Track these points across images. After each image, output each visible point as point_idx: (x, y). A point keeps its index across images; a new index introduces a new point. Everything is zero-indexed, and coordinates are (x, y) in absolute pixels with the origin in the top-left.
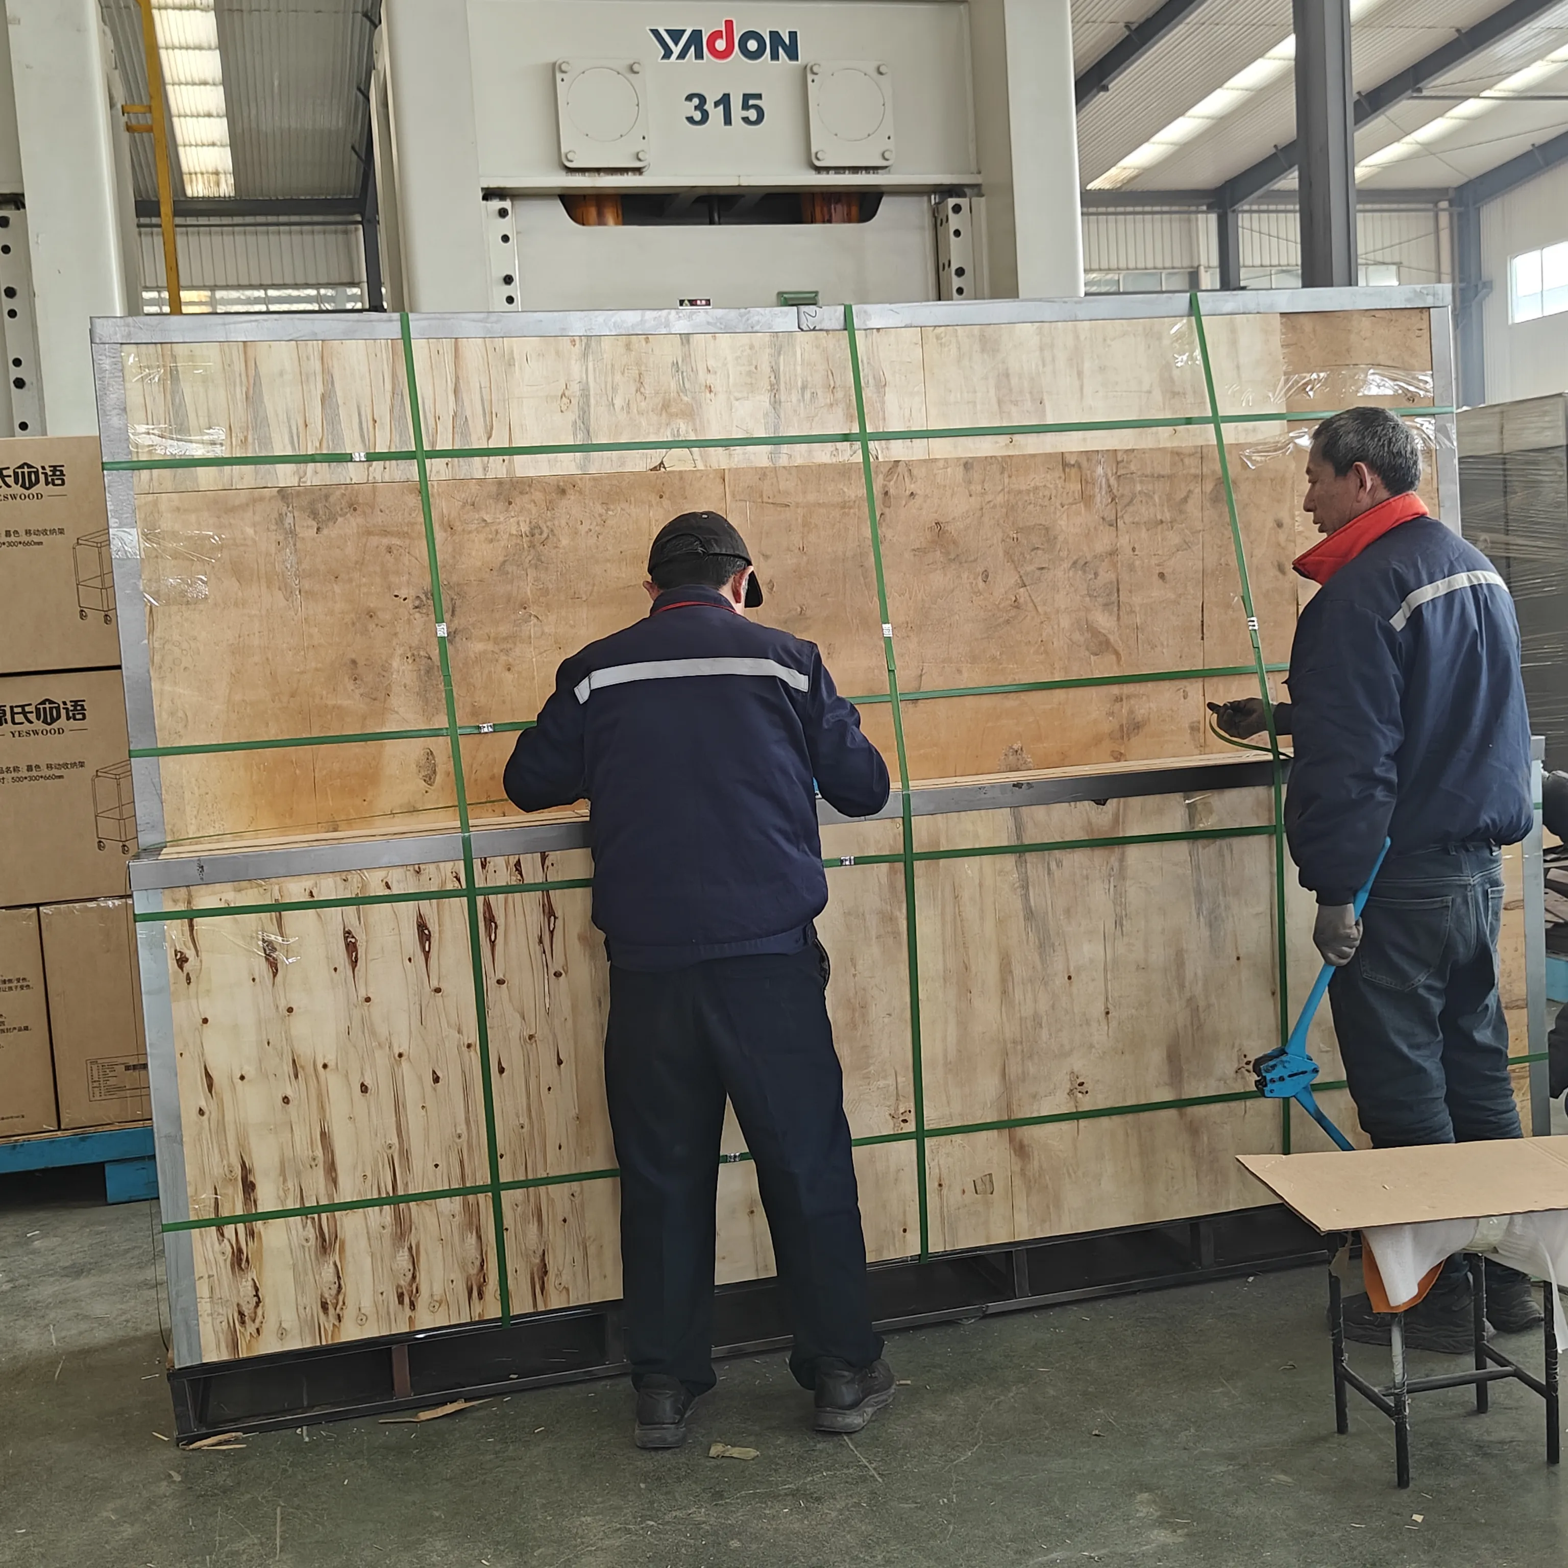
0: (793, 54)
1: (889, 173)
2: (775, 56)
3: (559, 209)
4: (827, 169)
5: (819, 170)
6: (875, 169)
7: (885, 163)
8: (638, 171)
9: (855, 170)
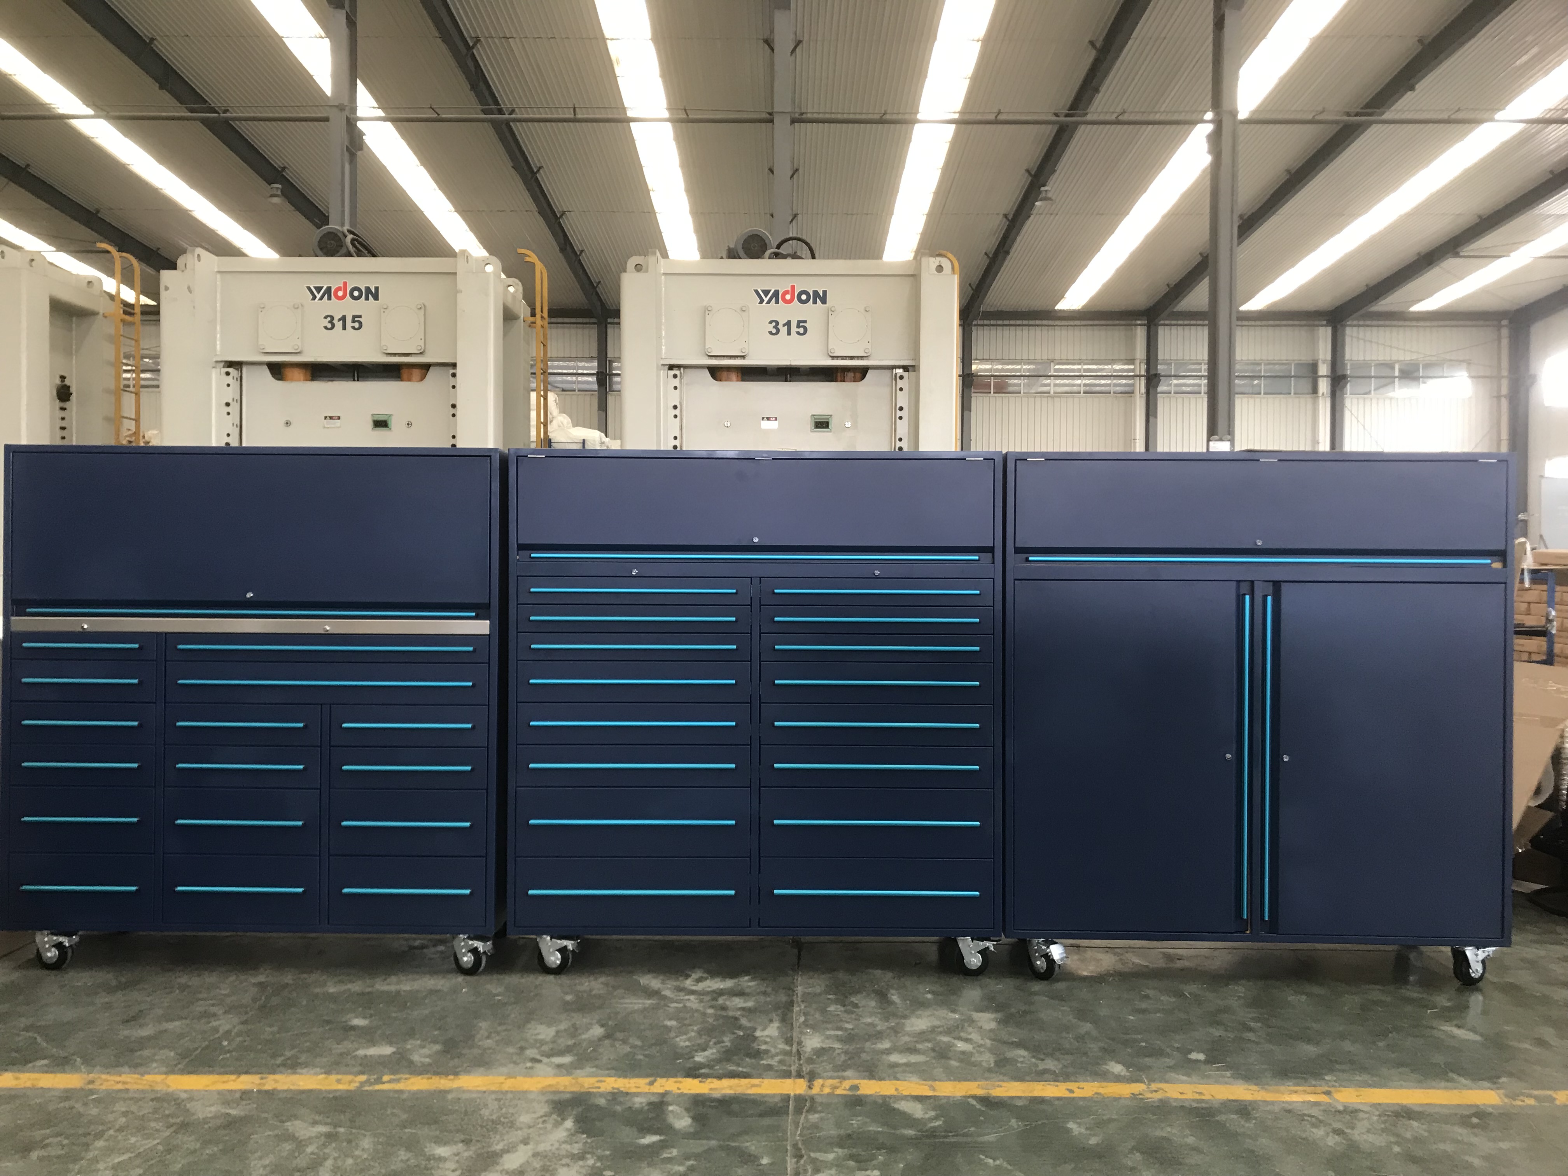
0: (824, 301)
1: (868, 359)
2: (815, 302)
3: (707, 373)
4: (837, 357)
5: (833, 357)
6: (861, 358)
7: (866, 355)
8: (743, 357)
9: (852, 358)
